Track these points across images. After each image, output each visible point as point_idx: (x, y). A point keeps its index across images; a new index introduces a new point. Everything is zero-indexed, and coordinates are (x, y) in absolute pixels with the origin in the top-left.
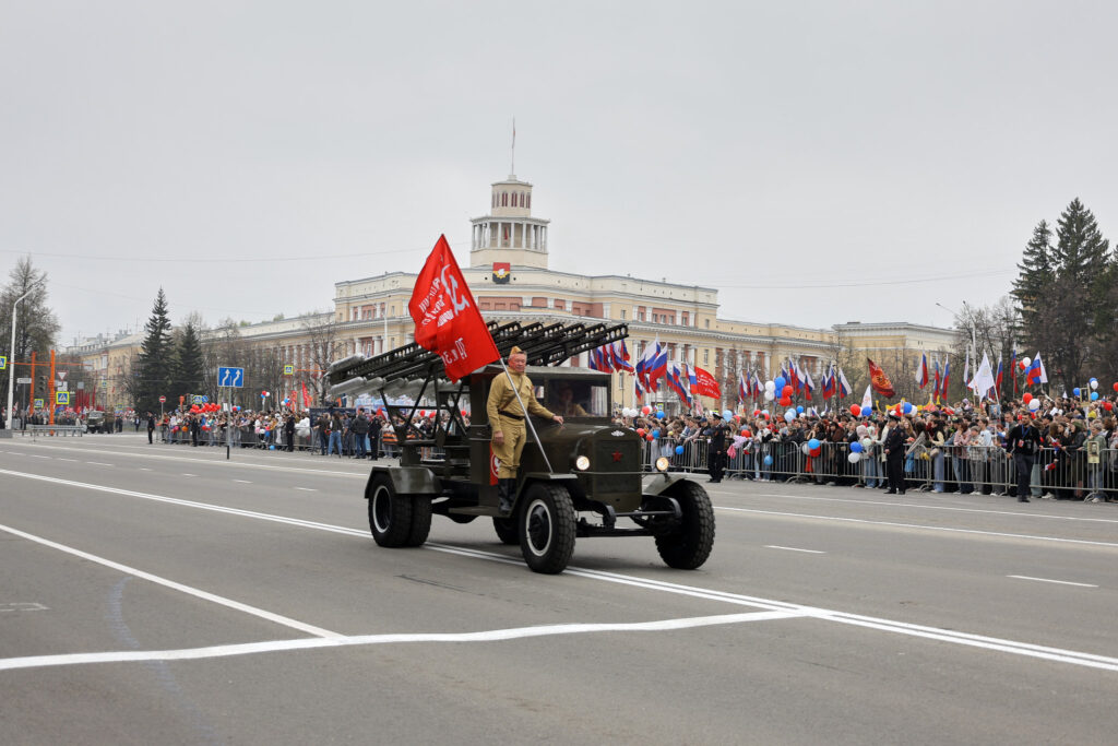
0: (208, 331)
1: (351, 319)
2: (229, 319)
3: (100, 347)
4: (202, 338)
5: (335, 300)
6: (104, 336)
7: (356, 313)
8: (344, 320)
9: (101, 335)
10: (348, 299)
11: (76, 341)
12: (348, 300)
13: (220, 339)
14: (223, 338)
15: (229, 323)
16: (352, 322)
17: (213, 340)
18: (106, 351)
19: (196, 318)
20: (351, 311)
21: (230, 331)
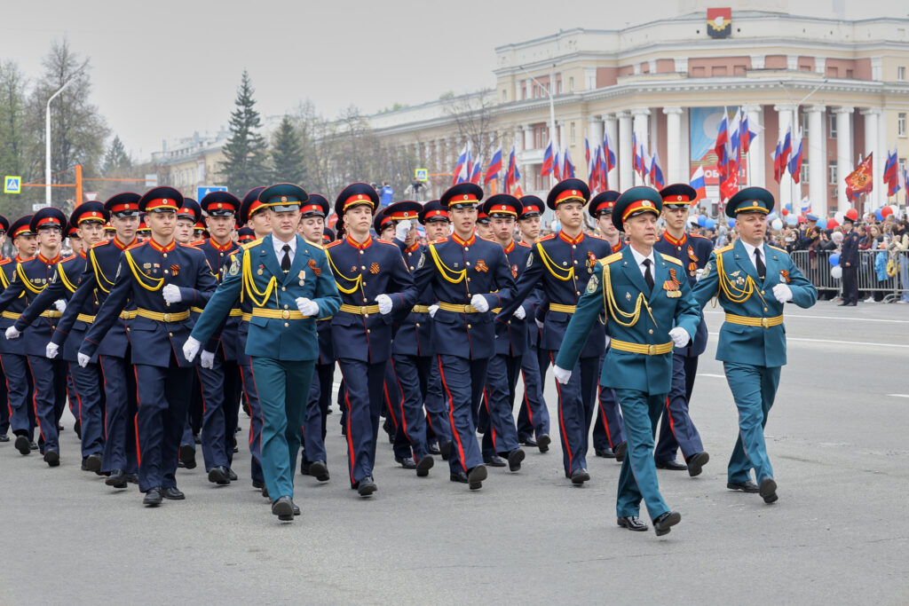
0: (325, 124)
1: (519, 98)
2: (352, 105)
3: (195, 150)
4: (316, 135)
5: (497, 72)
6: (202, 135)
7: (524, 89)
8: (509, 100)
9: (196, 134)
10: (513, 69)
11: (164, 144)
12: (513, 72)
13: (342, 135)
14: (346, 134)
15: (353, 111)
16: (520, 102)
17: (334, 136)
18: (202, 156)
19: (308, 107)
20: (518, 86)
21: (355, 122)
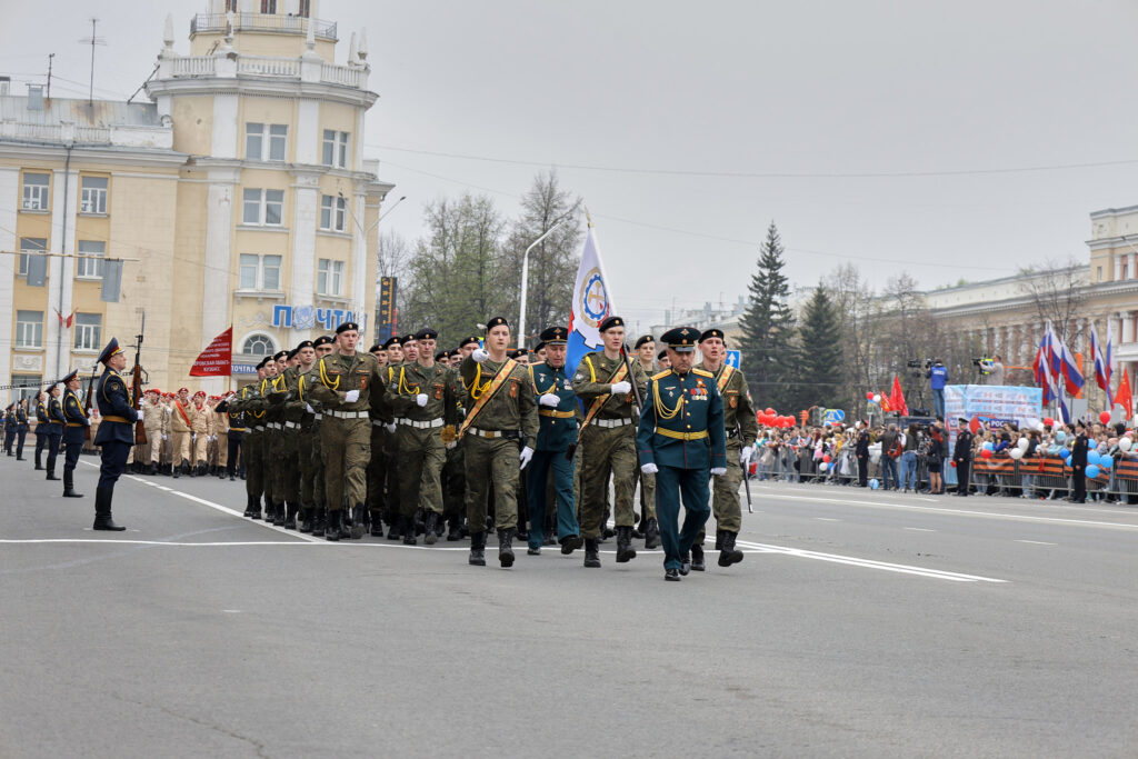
0: (870, 299)
1: (1117, 277)
2: (905, 276)
4: (857, 313)
5: (1091, 243)
6: (715, 307)
7: (1125, 267)
8: (1105, 279)
9: (708, 305)
10: (1112, 241)
11: (668, 315)
12: (1112, 244)
13: (890, 314)
14: (895, 312)
15: (906, 283)
16: (1119, 283)
17: (880, 315)
19: (849, 275)
20: (1118, 262)
21: (907, 298)
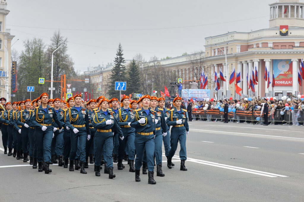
0: (145, 63)
1: (213, 55)
2: (155, 57)
3: (99, 71)
4: (142, 66)
5: (205, 46)
6: (101, 66)
7: (215, 52)
8: (209, 55)
9: (99, 65)
10: (211, 45)
11: (88, 69)
12: (211, 46)
13: (151, 67)
14: (152, 66)
15: (155, 58)
16: (213, 57)
17: (148, 67)
18: (101, 73)
19: (140, 56)
20: (213, 51)
21: (156, 62)
